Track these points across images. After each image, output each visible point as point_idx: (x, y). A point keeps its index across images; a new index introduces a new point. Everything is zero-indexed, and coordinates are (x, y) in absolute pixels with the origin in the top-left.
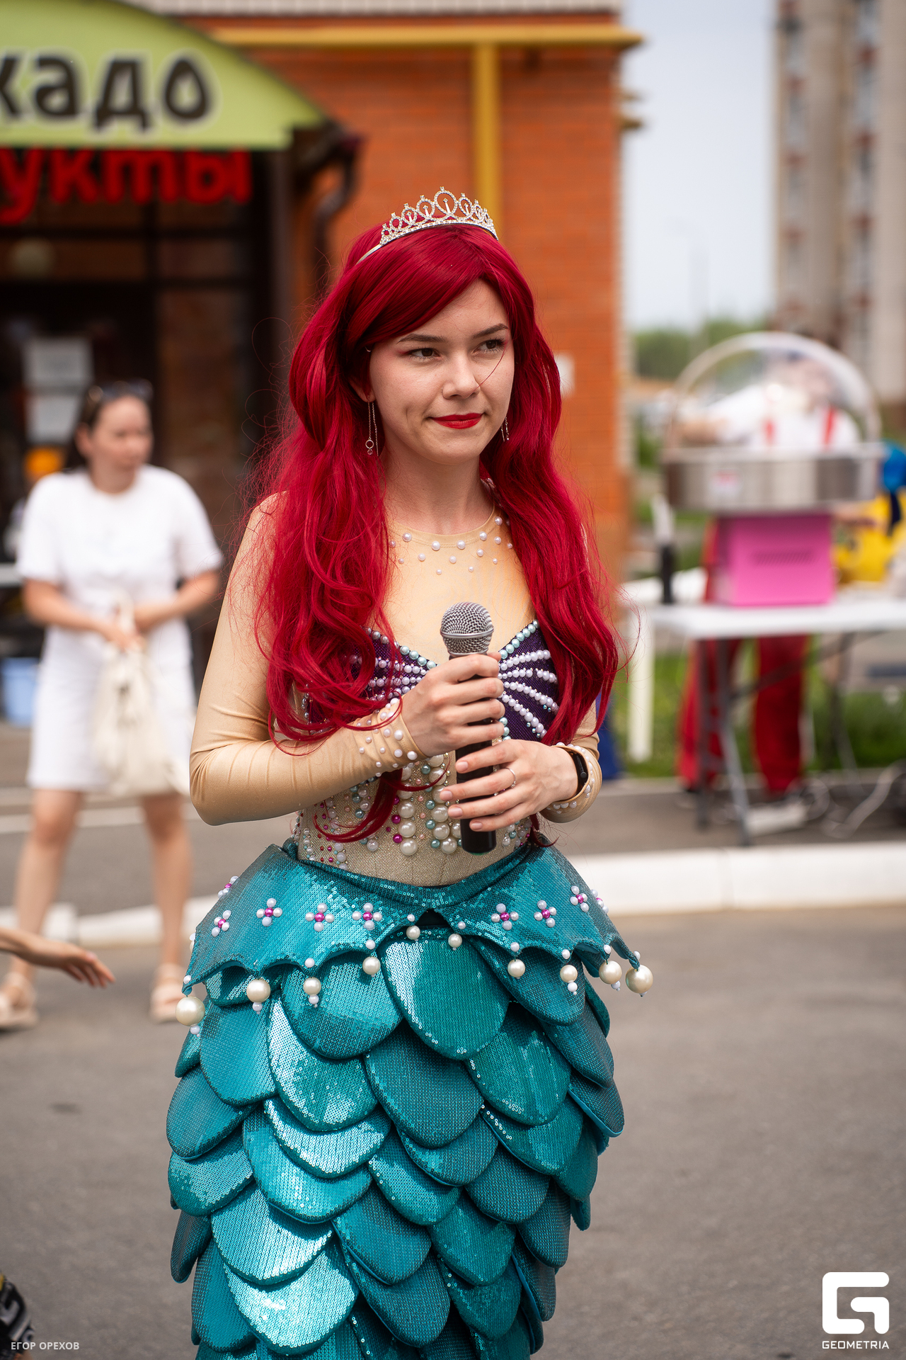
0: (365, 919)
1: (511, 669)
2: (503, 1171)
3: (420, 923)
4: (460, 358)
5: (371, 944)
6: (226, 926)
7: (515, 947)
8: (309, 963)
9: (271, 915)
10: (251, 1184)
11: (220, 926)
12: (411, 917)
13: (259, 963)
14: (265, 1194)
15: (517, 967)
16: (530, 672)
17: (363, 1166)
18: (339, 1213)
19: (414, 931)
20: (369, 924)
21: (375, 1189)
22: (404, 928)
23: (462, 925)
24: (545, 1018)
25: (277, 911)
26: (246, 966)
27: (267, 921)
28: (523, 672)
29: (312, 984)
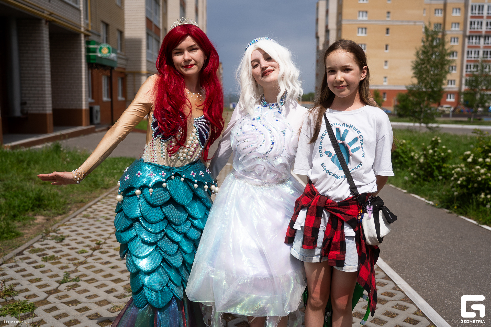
0: (162, 174)
1: (201, 122)
2: (192, 229)
3: (175, 175)
4: (186, 52)
5: (164, 180)
6: (128, 178)
7: (196, 181)
8: (150, 185)
9: (139, 175)
10: (137, 236)
11: (126, 178)
12: (173, 174)
13: (138, 186)
14: (140, 238)
15: (196, 186)
16: (205, 124)
17: (163, 231)
18: (158, 241)
19: (173, 177)
20: (163, 175)
21: (166, 234)
22: (171, 176)
23: (184, 176)
24: (200, 197)
25: (141, 174)
26: (135, 187)
27: (139, 176)
28: (203, 123)
29: (151, 190)
